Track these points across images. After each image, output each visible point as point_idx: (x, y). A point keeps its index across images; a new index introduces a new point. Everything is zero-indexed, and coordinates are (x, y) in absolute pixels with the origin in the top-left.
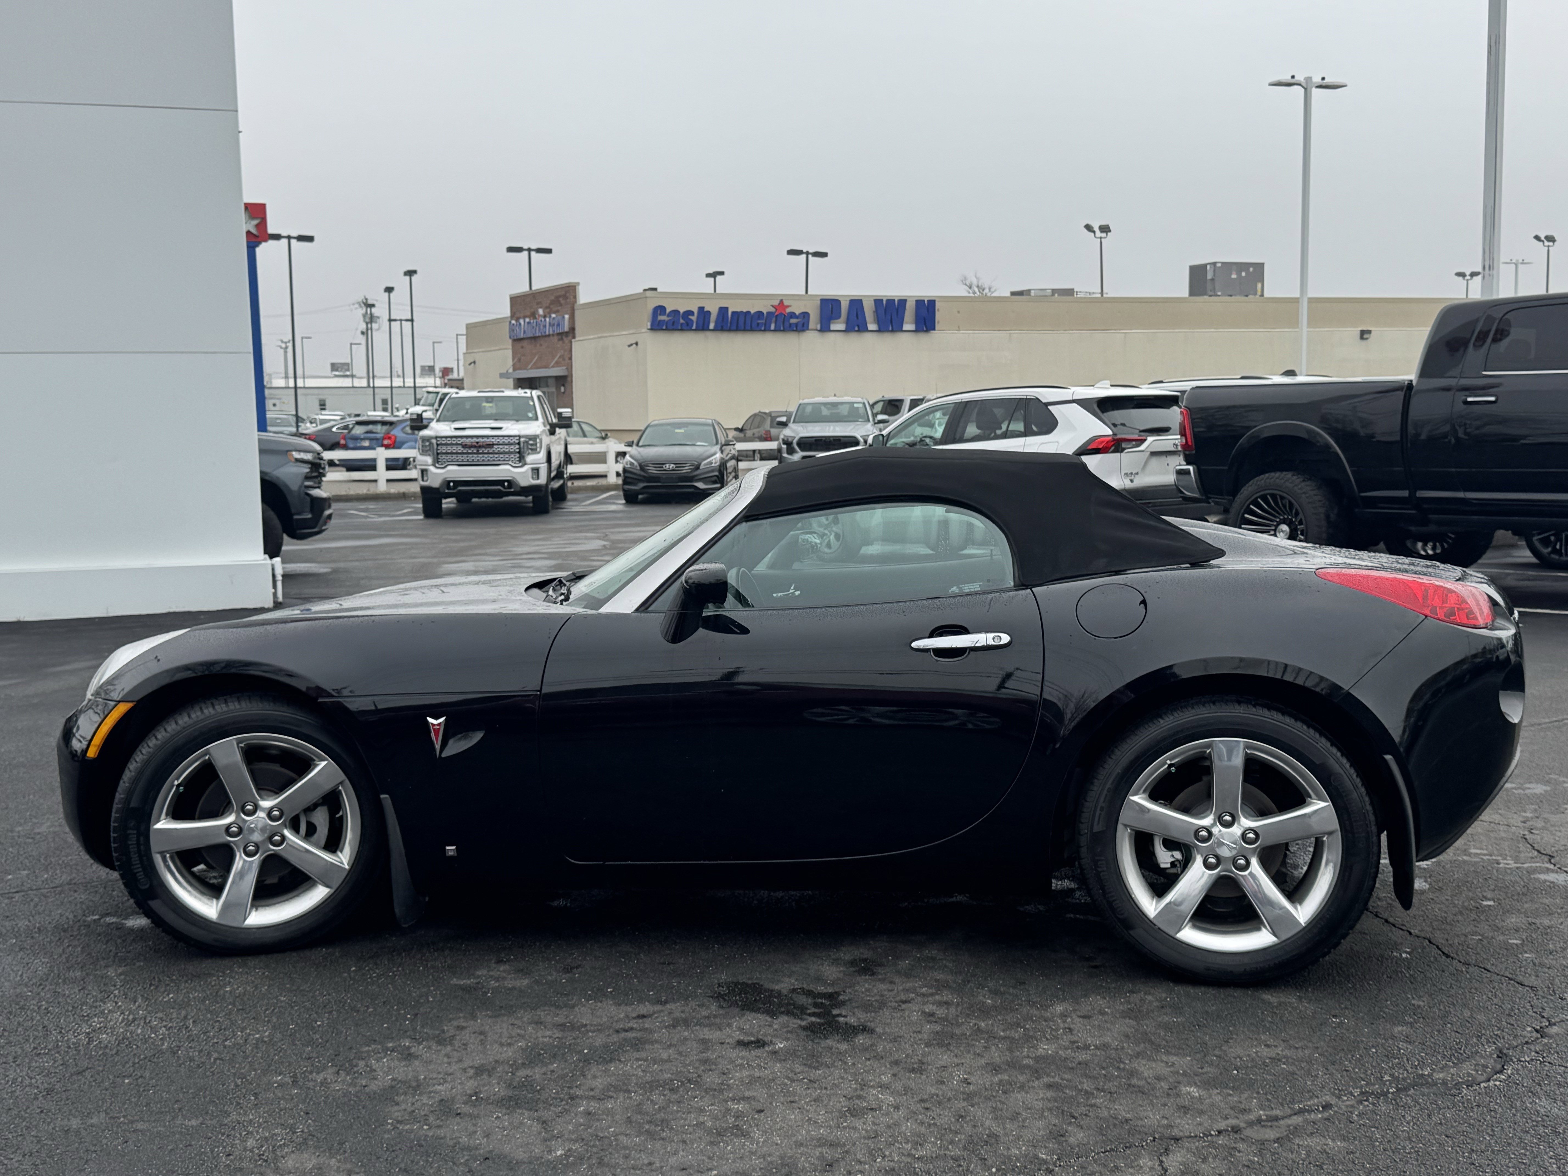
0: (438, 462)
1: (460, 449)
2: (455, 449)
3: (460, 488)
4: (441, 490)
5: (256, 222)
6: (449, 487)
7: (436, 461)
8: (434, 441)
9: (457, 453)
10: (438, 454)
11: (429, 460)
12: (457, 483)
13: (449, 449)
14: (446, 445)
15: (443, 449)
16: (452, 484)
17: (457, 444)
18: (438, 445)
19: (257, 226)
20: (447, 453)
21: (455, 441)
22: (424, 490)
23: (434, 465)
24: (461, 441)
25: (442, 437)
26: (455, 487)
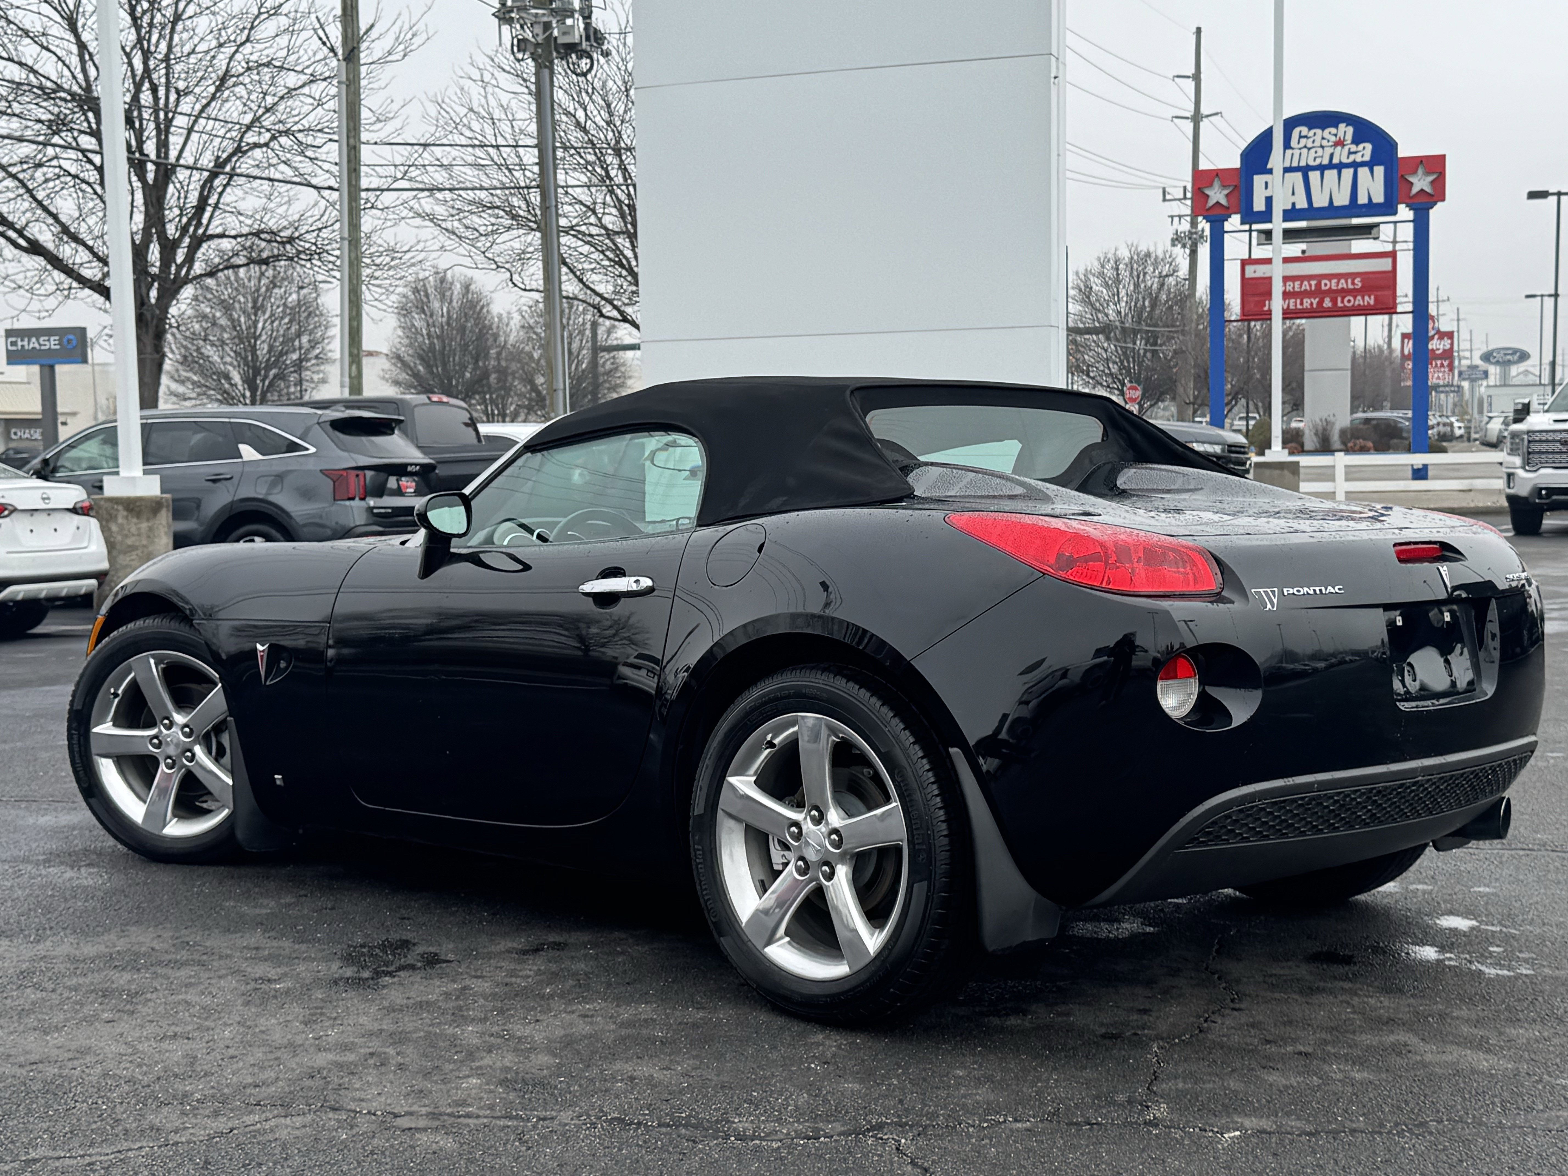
0: (1528, 464)
1: (1558, 447)
2: (1550, 447)
3: (1555, 497)
4: (1531, 500)
5: (1431, 178)
6: (1540, 496)
7: (1527, 463)
8: (1526, 437)
9: (1553, 452)
10: (1529, 453)
11: (1517, 461)
12: (1551, 491)
13: (1544, 447)
14: (1540, 441)
15: (1536, 447)
16: (1544, 492)
17: (1554, 441)
18: (1529, 442)
19: (1432, 182)
20: (1540, 453)
21: (1550, 437)
22: (1511, 499)
23: (1523, 468)
24: (1558, 436)
25: (1534, 432)
26: (1548, 495)
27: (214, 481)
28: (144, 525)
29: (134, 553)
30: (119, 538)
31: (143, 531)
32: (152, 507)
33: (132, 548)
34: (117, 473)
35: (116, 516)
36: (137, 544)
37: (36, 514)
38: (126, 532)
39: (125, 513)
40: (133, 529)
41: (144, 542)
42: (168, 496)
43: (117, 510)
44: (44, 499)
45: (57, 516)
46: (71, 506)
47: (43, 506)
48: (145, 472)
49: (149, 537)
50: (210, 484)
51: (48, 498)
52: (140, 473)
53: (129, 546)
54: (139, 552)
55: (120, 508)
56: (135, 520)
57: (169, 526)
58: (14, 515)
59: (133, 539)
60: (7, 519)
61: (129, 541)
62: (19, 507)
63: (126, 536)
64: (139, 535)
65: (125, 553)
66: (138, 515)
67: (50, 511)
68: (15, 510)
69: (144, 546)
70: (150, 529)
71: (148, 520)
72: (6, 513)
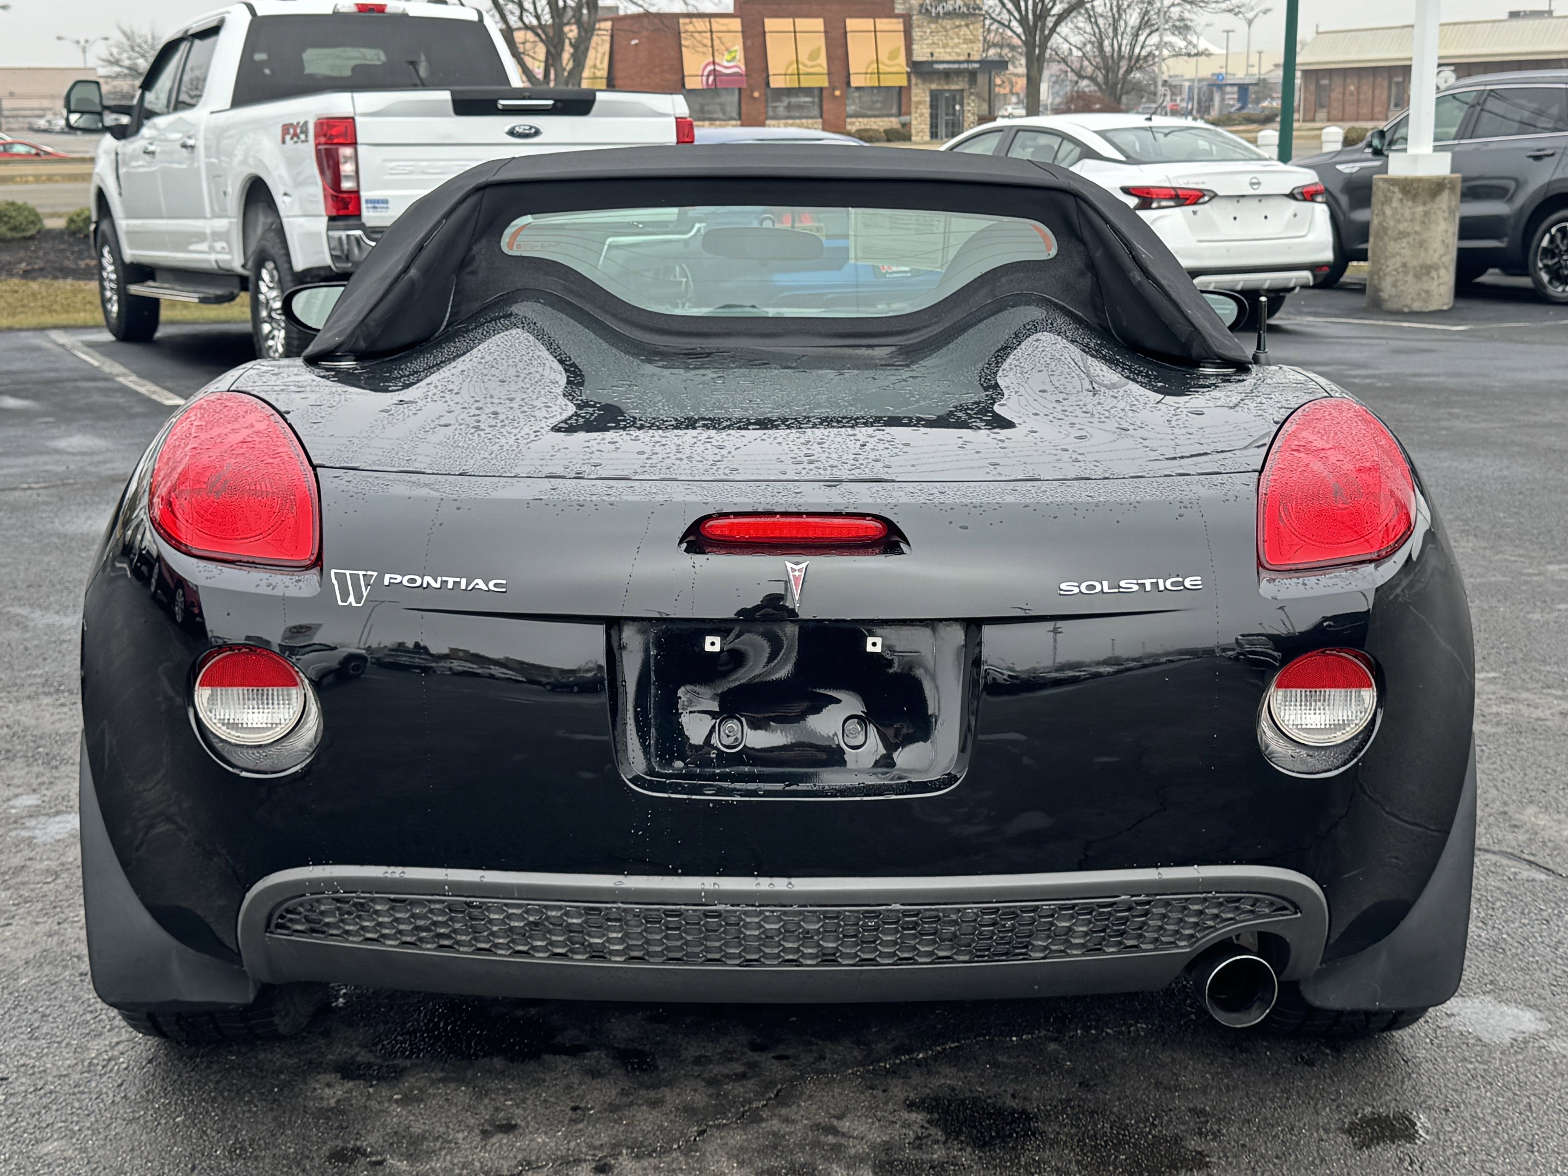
27: (1537, 158)
28: (1420, 209)
29: (1405, 240)
30: (1392, 223)
31: (1417, 216)
32: (1436, 187)
33: (1403, 235)
34: (1405, 150)
35: (1391, 199)
36: (1409, 230)
37: (1242, 200)
38: (1398, 217)
39: (1400, 196)
40: (1407, 214)
41: (1417, 228)
42: (1458, 175)
43: (1393, 192)
44: (1252, 184)
45: (1273, 202)
46: (1287, 192)
47: (1250, 191)
48: (1436, 149)
49: (1423, 222)
50: (1531, 160)
51: (1259, 183)
52: (1429, 149)
53: (1401, 233)
54: (1410, 239)
55: (1396, 189)
56: (1410, 203)
57: (1451, 211)
58: (1214, 201)
59: (1405, 224)
60: (1207, 206)
61: (1402, 227)
62: (1220, 194)
63: (1399, 221)
64: (1412, 220)
65: (1396, 240)
66: (1414, 198)
67: (1262, 197)
68: (1215, 196)
69: (1416, 233)
70: (1426, 214)
71: (1424, 204)
72: (1206, 198)
